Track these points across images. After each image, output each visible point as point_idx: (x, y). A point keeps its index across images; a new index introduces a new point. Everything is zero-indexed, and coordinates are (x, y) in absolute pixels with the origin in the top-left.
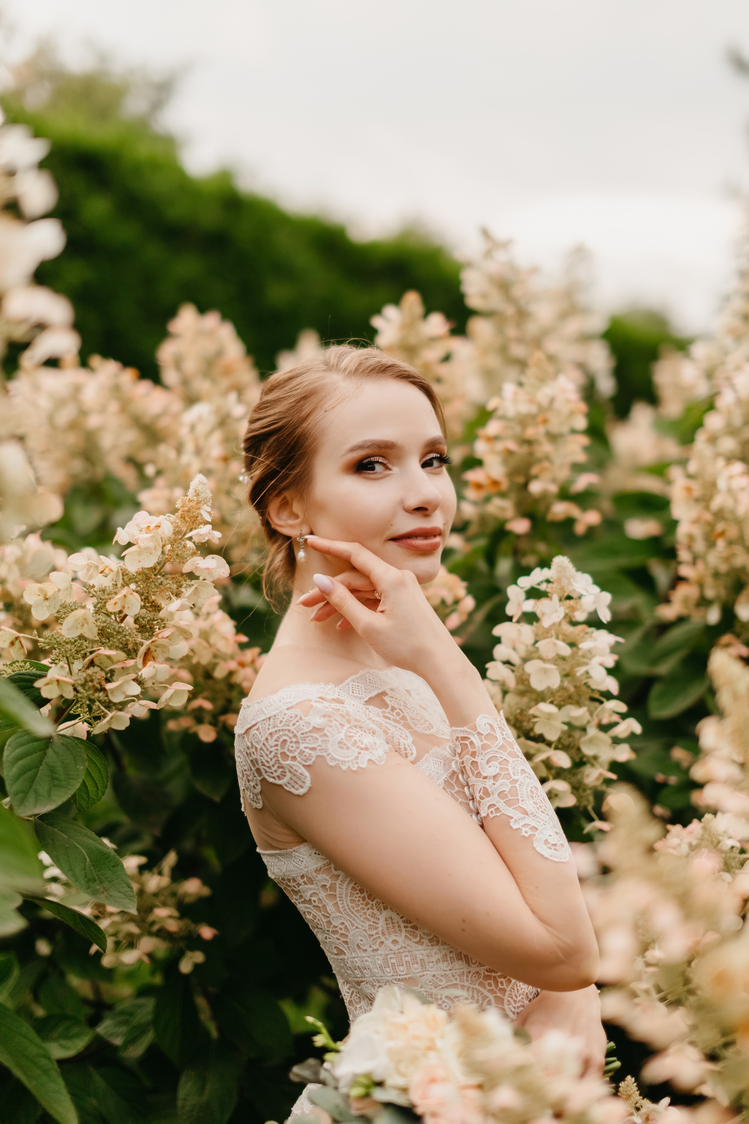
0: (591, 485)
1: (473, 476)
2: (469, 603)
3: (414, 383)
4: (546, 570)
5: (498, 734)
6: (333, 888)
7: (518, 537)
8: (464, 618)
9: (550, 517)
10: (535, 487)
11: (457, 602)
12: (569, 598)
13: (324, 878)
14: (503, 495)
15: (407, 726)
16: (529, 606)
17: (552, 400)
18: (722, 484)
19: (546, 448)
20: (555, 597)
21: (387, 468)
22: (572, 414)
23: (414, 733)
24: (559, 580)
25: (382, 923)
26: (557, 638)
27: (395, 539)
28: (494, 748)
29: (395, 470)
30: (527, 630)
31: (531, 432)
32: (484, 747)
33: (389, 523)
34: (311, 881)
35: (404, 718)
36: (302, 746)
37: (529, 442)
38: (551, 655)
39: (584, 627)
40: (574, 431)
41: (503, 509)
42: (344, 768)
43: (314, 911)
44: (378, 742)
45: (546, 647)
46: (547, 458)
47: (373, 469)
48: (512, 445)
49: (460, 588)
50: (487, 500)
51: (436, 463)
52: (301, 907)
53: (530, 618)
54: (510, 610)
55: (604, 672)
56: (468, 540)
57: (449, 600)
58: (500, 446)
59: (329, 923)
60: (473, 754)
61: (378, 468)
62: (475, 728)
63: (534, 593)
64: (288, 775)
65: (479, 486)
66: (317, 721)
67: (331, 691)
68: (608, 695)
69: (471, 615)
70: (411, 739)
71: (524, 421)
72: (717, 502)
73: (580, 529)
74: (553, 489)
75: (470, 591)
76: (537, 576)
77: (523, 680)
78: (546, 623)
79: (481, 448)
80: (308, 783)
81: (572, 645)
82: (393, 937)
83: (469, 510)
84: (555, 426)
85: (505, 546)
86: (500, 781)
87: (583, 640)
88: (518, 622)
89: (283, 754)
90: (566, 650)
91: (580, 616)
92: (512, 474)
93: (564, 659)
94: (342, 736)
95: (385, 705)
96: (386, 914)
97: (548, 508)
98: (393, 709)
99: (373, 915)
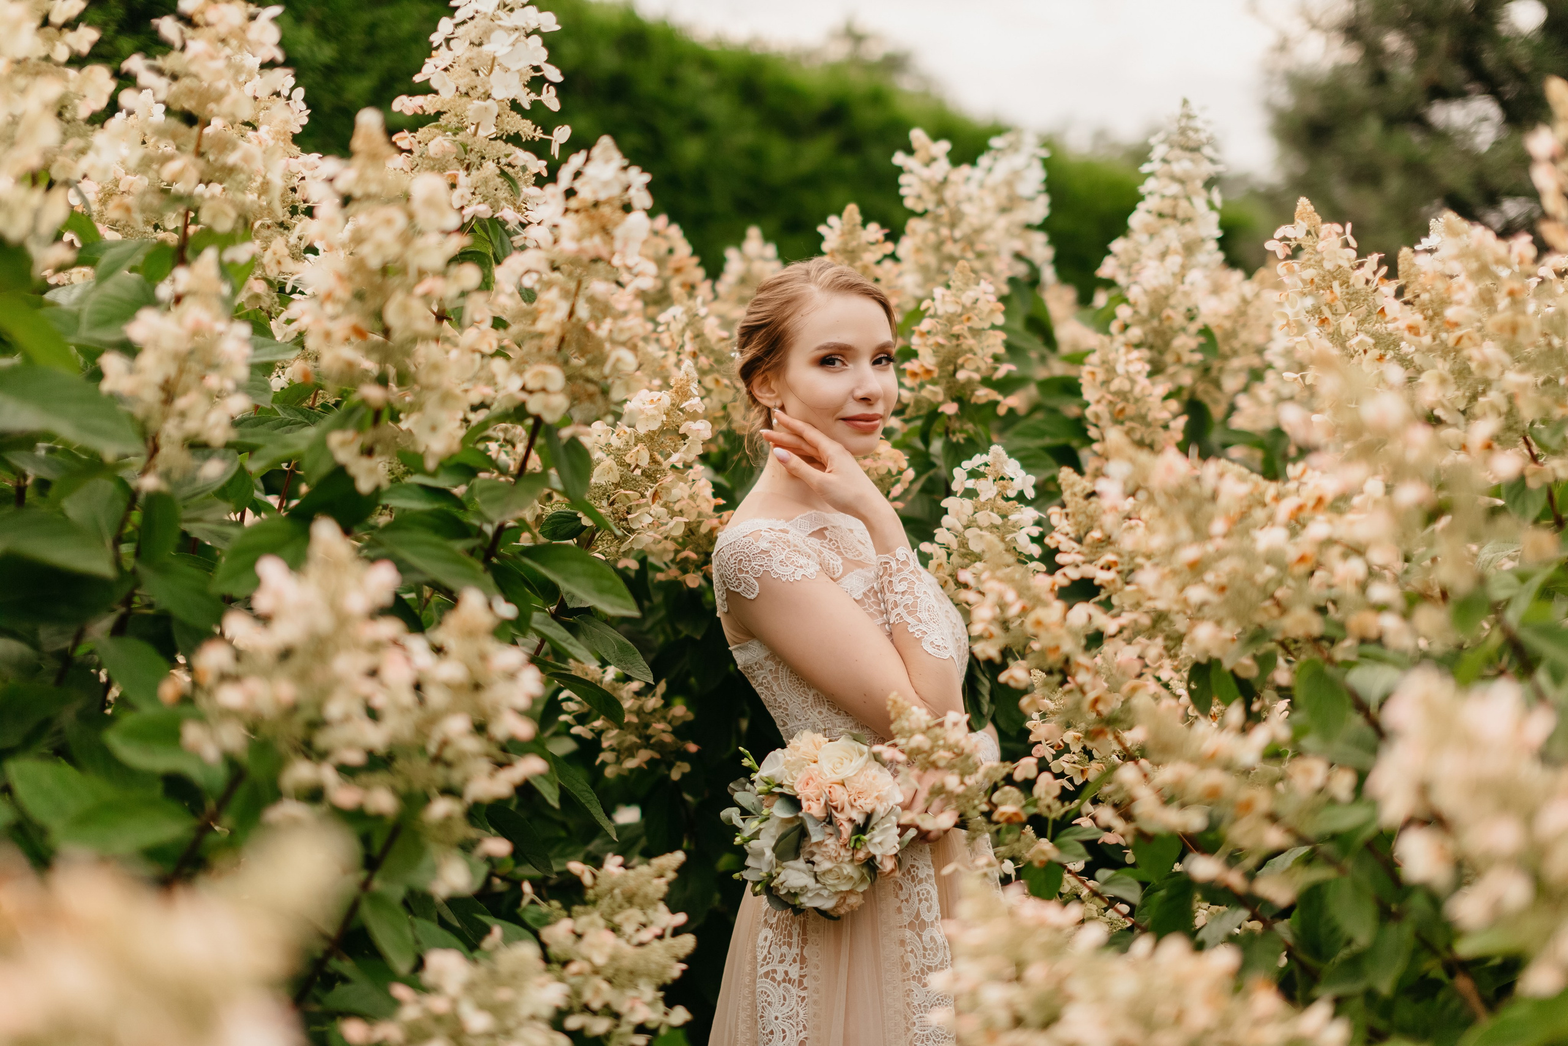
0: (1009, 373)
1: (910, 366)
2: (910, 474)
3: (875, 298)
4: (984, 456)
5: (912, 562)
6: (777, 671)
7: (949, 417)
8: (906, 485)
9: (973, 400)
10: (961, 376)
11: (901, 472)
12: (1002, 478)
13: (770, 665)
14: (934, 382)
15: (840, 553)
16: (970, 484)
17: (976, 301)
18: (1120, 369)
19: (969, 342)
20: (991, 478)
21: (844, 364)
22: (992, 311)
23: (845, 559)
24: (994, 465)
25: (811, 698)
26: (992, 510)
27: (845, 419)
28: (906, 572)
29: (851, 366)
30: (968, 503)
31: (956, 329)
32: (899, 570)
33: (840, 407)
34: (761, 667)
35: (838, 547)
36: (753, 564)
37: (958, 337)
38: (986, 524)
39: (1015, 502)
40: (994, 327)
41: (935, 393)
42: (784, 579)
43: (765, 691)
44: (811, 563)
45: (983, 518)
46: (971, 350)
47: (834, 364)
48: (941, 340)
49: (901, 460)
50: (922, 386)
51: (884, 362)
52: (758, 690)
53: (970, 493)
54: (955, 486)
55: (1028, 539)
56: (906, 421)
57: (894, 471)
58: (931, 340)
59: (775, 700)
60: (890, 575)
61: (838, 364)
62: (894, 556)
63: (973, 474)
64: (743, 585)
65: (914, 375)
66: (764, 545)
67: (781, 524)
68: (1031, 558)
69: (912, 482)
70: (840, 561)
71: (951, 320)
72: (1115, 385)
73: (1002, 411)
74: (976, 377)
75: (912, 463)
76: (978, 460)
77: (964, 544)
78: (983, 498)
79: (916, 342)
80: (757, 591)
81: (1004, 517)
82: (819, 709)
83: (906, 396)
84: (976, 323)
85: (938, 427)
86: (906, 596)
87: (1012, 512)
88: (961, 496)
89: (740, 569)
90: (998, 521)
91: (1012, 494)
92: (941, 365)
93: (997, 527)
94: (783, 557)
95: (825, 537)
96: (813, 692)
97: (973, 392)
98: (831, 540)
99: (804, 692)
